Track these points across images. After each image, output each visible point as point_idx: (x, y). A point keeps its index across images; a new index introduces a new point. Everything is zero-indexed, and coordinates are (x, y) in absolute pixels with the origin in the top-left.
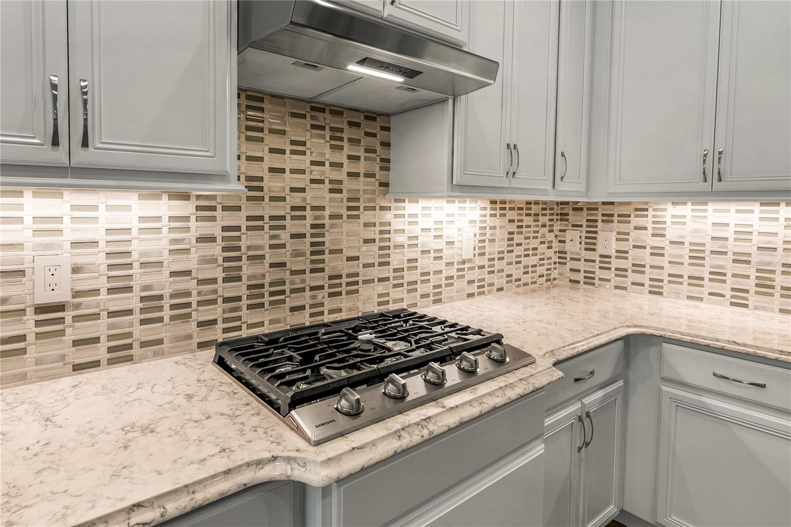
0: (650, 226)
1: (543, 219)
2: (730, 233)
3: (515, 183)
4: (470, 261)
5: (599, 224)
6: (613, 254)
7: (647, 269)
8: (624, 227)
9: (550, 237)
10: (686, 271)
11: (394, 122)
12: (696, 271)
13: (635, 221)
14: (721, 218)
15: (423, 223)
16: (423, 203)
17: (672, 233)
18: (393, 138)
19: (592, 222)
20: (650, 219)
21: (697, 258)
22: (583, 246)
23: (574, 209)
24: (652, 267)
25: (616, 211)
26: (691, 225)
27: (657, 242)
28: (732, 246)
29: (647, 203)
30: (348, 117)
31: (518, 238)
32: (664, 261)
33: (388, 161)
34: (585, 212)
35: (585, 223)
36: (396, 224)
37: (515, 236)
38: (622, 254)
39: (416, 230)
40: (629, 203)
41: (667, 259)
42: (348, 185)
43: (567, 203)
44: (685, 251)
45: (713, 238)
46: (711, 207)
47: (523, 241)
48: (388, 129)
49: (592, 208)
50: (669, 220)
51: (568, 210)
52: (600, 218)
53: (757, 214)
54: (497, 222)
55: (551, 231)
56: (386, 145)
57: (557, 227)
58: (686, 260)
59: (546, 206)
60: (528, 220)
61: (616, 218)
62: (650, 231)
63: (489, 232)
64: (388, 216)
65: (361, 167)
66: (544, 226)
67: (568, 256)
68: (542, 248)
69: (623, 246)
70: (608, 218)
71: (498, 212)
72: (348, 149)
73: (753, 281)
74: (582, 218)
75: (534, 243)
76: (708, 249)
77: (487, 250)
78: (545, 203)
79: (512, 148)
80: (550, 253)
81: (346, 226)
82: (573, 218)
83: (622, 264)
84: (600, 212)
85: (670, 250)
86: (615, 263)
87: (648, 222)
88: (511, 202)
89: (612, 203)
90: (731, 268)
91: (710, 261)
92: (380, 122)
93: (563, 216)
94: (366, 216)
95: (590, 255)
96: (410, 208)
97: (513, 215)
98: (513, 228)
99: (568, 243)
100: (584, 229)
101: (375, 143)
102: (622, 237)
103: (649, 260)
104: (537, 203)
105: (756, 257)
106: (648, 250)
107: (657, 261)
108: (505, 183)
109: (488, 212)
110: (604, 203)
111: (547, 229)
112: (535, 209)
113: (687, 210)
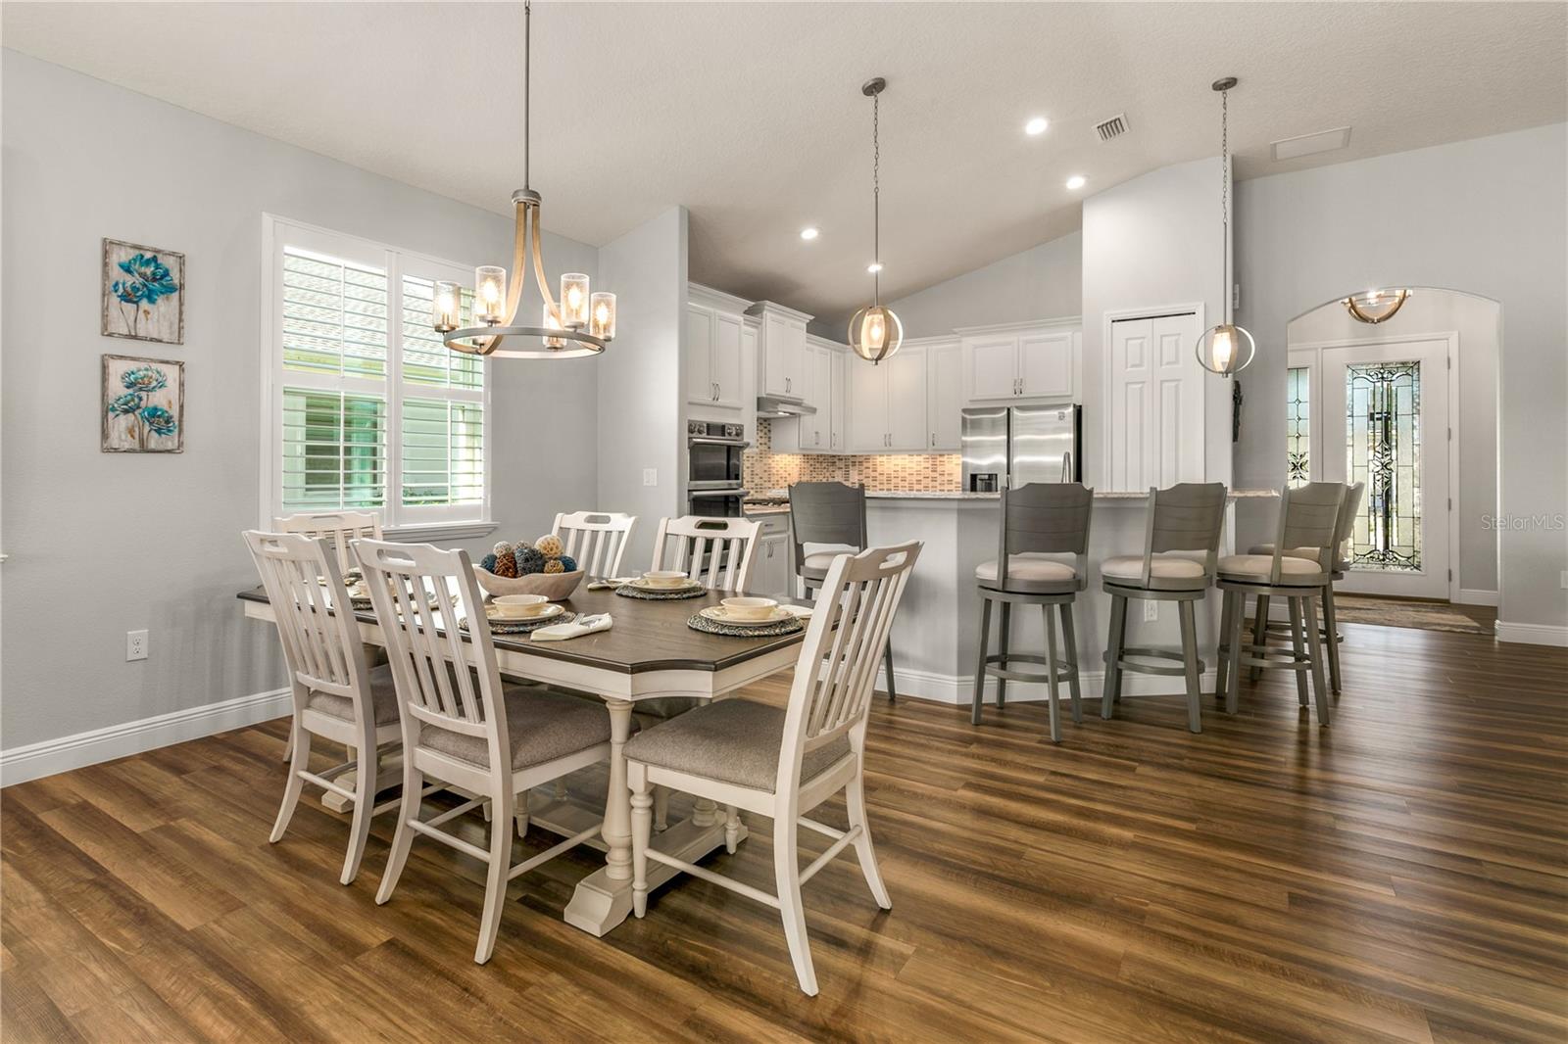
1: (824, 465)
2: (899, 468)
3: (819, 447)
6: (857, 481)
11: (772, 422)
13: (865, 465)
14: (896, 462)
15: (781, 465)
16: (780, 456)
17: (879, 469)
18: (772, 428)
19: (847, 466)
20: (871, 463)
21: (889, 481)
22: (843, 478)
23: (839, 460)
25: (857, 460)
26: (886, 466)
27: (873, 474)
28: (901, 474)
29: (869, 455)
30: (762, 421)
32: (877, 483)
33: (770, 438)
35: (843, 466)
36: (773, 465)
39: (779, 467)
40: (862, 456)
42: (762, 447)
43: (834, 456)
44: (885, 478)
46: (893, 457)
48: (771, 425)
49: (846, 458)
50: (878, 463)
51: (836, 460)
53: (908, 460)
54: (806, 465)
56: (769, 431)
57: (831, 469)
59: (825, 457)
60: (818, 465)
63: (803, 470)
64: (770, 461)
65: (765, 441)
69: (861, 477)
70: (854, 464)
72: (762, 434)
73: (907, 489)
74: (843, 464)
76: (893, 475)
78: (825, 455)
79: (817, 433)
81: (759, 465)
82: (838, 464)
84: (850, 460)
85: (879, 477)
87: (870, 465)
88: (812, 455)
89: (855, 456)
90: (901, 482)
91: (894, 481)
92: (768, 422)
93: (834, 464)
94: (765, 461)
96: (777, 458)
97: (812, 462)
98: (812, 469)
99: (836, 478)
100: (844, 470)
101: (766, 430)
102: (860, 473)
103: (872, 483)
104: (821, 455)
105: (908, 478)
106: (871, 479)
107: (875, 483)
108: (815, 447)
109: (802, 460)
110: (852, 456)
112: (821, 459)
113: (884, 459)
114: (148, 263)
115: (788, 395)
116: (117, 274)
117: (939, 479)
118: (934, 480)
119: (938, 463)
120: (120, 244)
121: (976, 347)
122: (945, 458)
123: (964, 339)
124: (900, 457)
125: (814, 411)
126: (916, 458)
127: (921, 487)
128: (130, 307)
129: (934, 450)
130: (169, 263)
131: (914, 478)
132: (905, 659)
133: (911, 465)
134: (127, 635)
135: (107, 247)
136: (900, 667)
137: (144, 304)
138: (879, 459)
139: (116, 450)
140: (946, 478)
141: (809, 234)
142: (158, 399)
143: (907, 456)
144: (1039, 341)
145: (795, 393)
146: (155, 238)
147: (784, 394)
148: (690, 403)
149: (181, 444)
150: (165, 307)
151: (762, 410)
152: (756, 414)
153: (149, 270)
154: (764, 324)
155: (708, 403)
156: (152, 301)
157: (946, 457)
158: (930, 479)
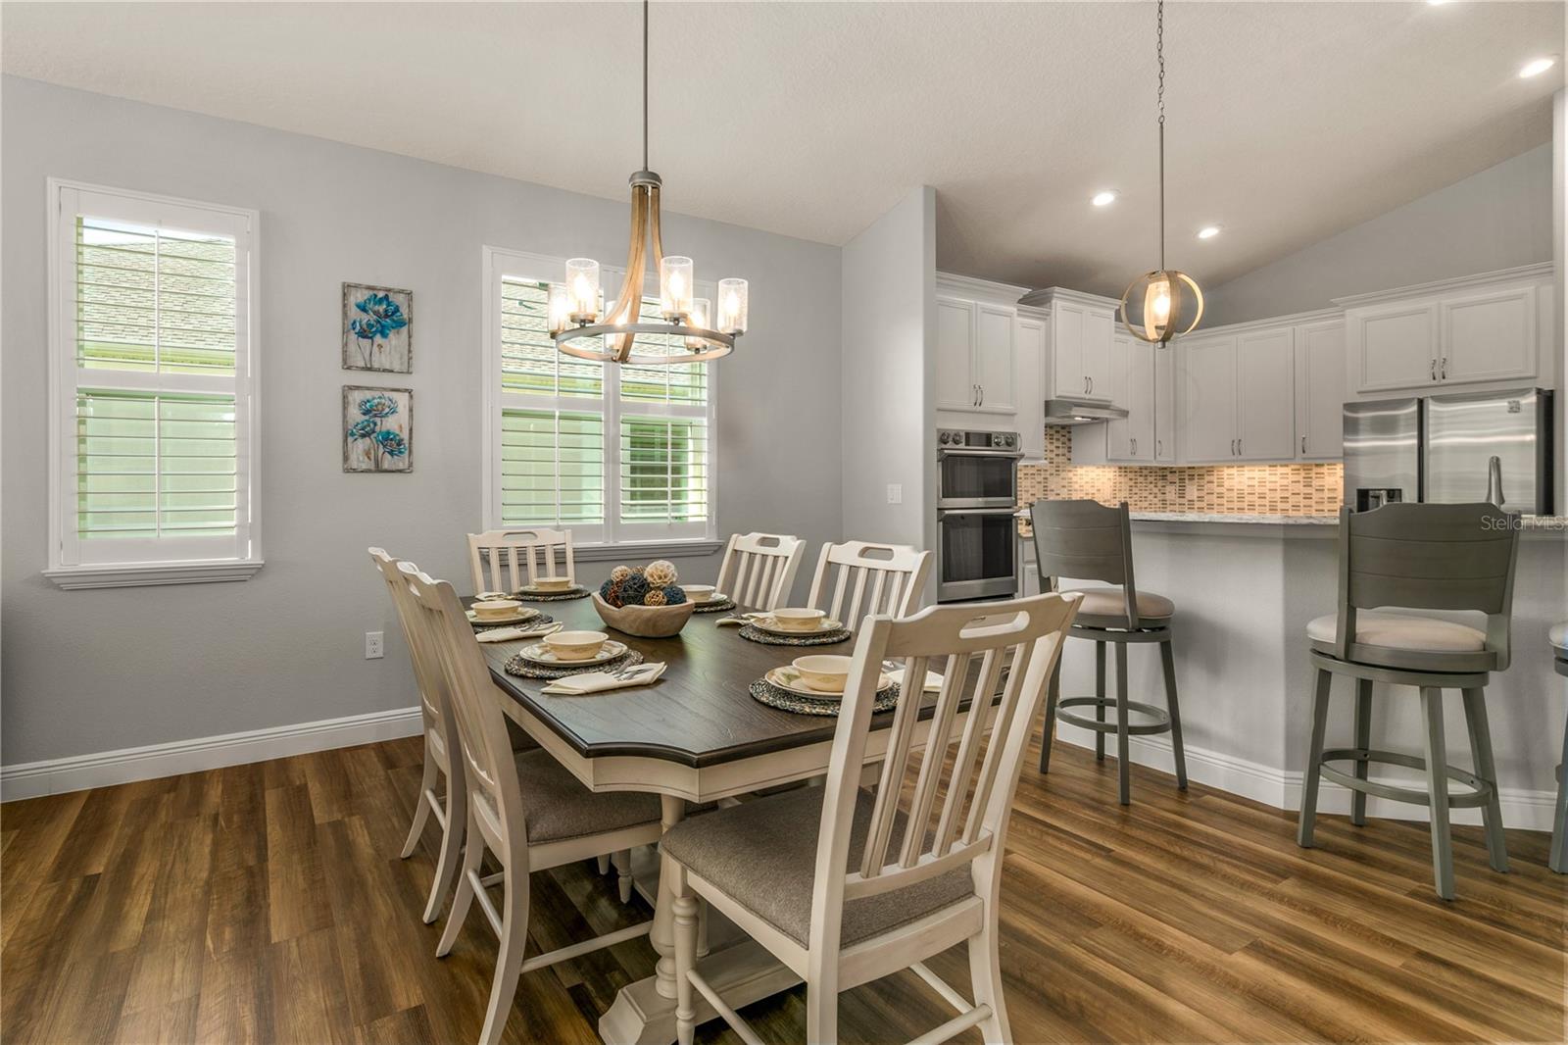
0: (1215, 481)
1: (1150, 479)
2: (1255, 482)
3: (1134, 457)
4: (1109, 501)
5: (1187, 481)
6: (1195, 498)
7: (1215, 506)
8: (1202, 482)
9: (1156, 490)
10: (1236, 505)
11: (1070, 430)
12: (1240, 505)
13: (1207, 478)
14: (1251, 475)
15: (1086, 479)
16: (1085, 469)
17: (1227, 484)
18: (1073, 436)
19: (1182, 480)
20: (1216, 477)
21: (1241, 498)
22: (1177, 495)
23: (1171, 472)
24: (1218, 505)
25: (1196, 472)
26: (1237, 479)
27: (1219, 490)
28: (1258, 490)
29: (1212, 467)
30: (1055, 429)
31: (1135, 490)
32: (1224, 501)
33: (1070, 448)
34: (1177, 474)
35: (1178, 481)
36: (1075, 479)
37: (1134, 489)
38: (1201, 499)
39: (1083, 482)
40: (1202, 468)
41: (1226, 499)
42: (1056, 460)
43: (1165, 468)
44: (1235, 494)
45: (1249, 486)
46: (1246, 469)
47: (1139, 492)
48: (1069, 432)
49: (1182, 471)
50: (1225, 477)
51: (1166, 472)
52: (1186, 477)
53: (1268, 472)
54: (1122, 479)
55: (1156, 486)
56: (1070, 440)
57: (1160, 484)
58: (1236, 499)
59: (1152, 470)
61: (1196, 477)
62: (1215, 484)
63: (1118, 485)
64: (1071, 475)
65: (1060, 451)
66: (1151, 483)
67: (1168, 502)
68: (1151, 497)
69: (1201, 494)
70: (1192, 477)
71: (1123, 474)
72: (1056, 444)
73: (1268, 508)
74: (1176, 478)
75: (1145, 494)
76: (1246, 492)
77: (1118, 495)
78: (1151, 468)
79: (1133, 441)
80: (1156, 500)
81: (1055, 479)
82: (1170, 477)
83: (1201, 504)
84: (1187, 473)
85: (1227, 494)
86: (1197, 504)
87: (1214, 478)
88: (1131, 468)
89: (1193, 468)
90: (1258, 502)
91: (1247, 498)
92: (1067, 430)
93: (1164, 477)
94: (1063, 474)
95: (1182, 501)
96: (1080, 471)
97: (1132, 475)
98: (1132, 483)
99: (1168, 494)
100: (1178, 485)
101: (1065, 439)
102: (1200, 488)
103: (1216, 501)
104: (1146, 468)
105: (1269, 495)
106: (1215, 495)
107: (1220, 501)
108: (1131, 457)
109: (1118, 474)
110: (1189, 468)
111: (1152, 485)
112: (1145, 472)
113: (1234, 471)
114: (381, 301)
115: (1087, 396)
116: (354, 313)
117: (1316, 496)
118: (1308, 497)
119: (1314, 476)
120: (357, 286)
121: (1368, 320)
122: (1325, 470)
123: (1348, 311)
124: (1257, 469)
125: (1124, 414)
126: (1280, 470)
127: (1288, 506)
128: (365, 343)
129: (1304, 459)
130: (399, 300)
131: (1278, 495)
132: (1203, 736)
133: (1273, 478)
134: (365, 635)
135: (347, 289)
136: (1195, 745)
137: (378, 339)
138: (1227, 471)
139: (355, 471)
140: (1327, 494)
141: (1103, 199)
142: (390, 424)
143: (1267, 468)
144: (1472, 304)
145: (1097, 394)
146: (387, 278)
147: (1084, 395)
148: (939, 410)
149: (411, 465)
150: (396, 340)
151: (1052, 416)
152: (1043, 421)
153: (381, 308)
154: (1053, 314)
155: (966, 408)
156: (384, 335)
157: (1326, 467)
158: (1302, 496)
